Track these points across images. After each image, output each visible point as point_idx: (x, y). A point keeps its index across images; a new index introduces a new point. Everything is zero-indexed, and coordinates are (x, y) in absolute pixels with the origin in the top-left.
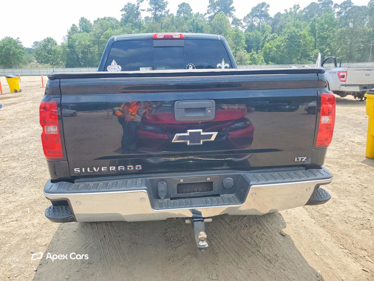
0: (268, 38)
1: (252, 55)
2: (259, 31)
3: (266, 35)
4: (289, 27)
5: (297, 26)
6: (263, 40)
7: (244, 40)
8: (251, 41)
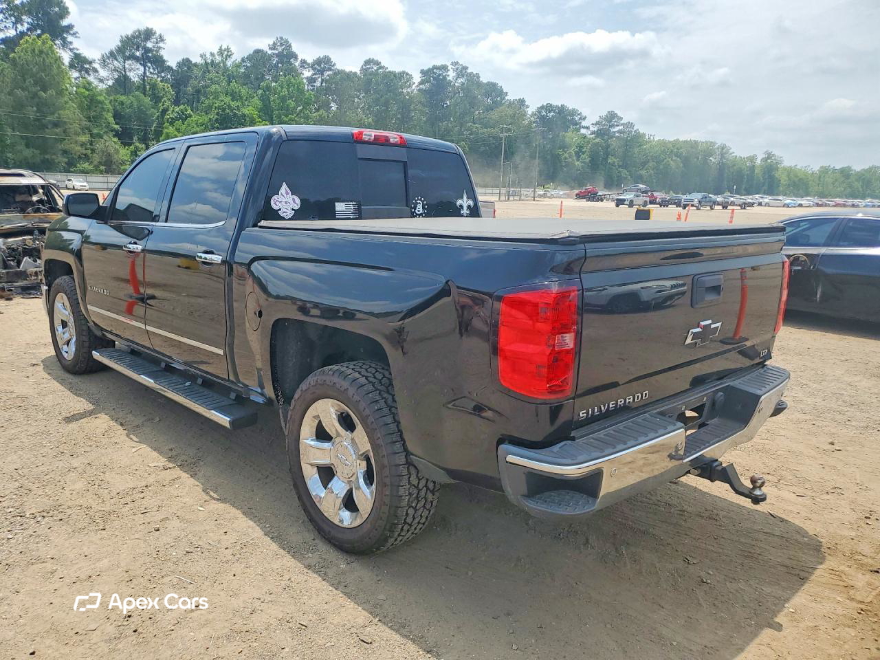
0: (170, 115)
1: (135, 152)
2: (144, 94)
3: (164, 106)
4: (216, 95)
5: (234, 96)
6: (157, 119)
7: (110, 114)
8: (127, 116)
